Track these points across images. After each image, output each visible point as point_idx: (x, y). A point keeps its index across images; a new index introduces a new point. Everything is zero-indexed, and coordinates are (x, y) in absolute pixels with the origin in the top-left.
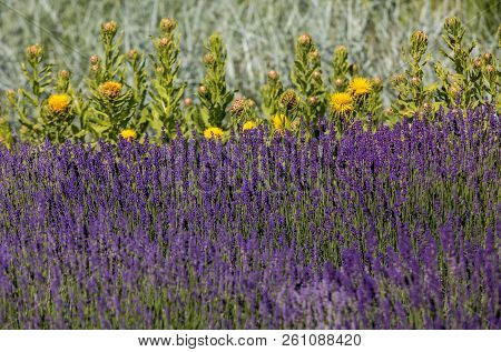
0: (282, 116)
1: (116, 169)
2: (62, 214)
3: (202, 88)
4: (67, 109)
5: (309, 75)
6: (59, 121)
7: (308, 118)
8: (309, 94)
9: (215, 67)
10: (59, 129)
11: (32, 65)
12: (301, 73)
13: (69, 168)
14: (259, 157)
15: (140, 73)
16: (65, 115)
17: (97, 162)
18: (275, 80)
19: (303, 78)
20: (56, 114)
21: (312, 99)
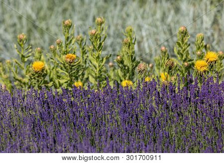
0: (166, 73)
1: (72, 104)
2: (40, 130)
3: (119, 57)
4: (43, 70)
5: (185, 50)
6: (38, 77)
7: (183, 75)
8: (185, 61)
9: (129, 46)
10: (38, 81)
11: (20, 45)
12: (180, 49)
13: (44, 104)
14: (154, 97)
15: (83, 49)
16: (42, 74)
17: (60, 101)
18: (165, 53)
19: (181, 52)
20: (36, 73)
21: (186, 64)
